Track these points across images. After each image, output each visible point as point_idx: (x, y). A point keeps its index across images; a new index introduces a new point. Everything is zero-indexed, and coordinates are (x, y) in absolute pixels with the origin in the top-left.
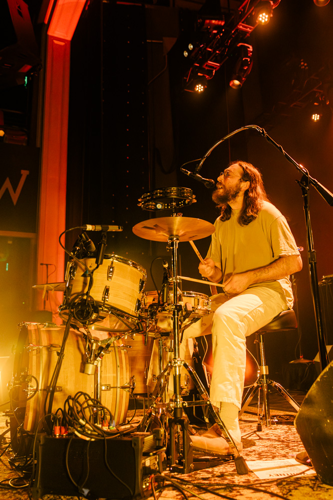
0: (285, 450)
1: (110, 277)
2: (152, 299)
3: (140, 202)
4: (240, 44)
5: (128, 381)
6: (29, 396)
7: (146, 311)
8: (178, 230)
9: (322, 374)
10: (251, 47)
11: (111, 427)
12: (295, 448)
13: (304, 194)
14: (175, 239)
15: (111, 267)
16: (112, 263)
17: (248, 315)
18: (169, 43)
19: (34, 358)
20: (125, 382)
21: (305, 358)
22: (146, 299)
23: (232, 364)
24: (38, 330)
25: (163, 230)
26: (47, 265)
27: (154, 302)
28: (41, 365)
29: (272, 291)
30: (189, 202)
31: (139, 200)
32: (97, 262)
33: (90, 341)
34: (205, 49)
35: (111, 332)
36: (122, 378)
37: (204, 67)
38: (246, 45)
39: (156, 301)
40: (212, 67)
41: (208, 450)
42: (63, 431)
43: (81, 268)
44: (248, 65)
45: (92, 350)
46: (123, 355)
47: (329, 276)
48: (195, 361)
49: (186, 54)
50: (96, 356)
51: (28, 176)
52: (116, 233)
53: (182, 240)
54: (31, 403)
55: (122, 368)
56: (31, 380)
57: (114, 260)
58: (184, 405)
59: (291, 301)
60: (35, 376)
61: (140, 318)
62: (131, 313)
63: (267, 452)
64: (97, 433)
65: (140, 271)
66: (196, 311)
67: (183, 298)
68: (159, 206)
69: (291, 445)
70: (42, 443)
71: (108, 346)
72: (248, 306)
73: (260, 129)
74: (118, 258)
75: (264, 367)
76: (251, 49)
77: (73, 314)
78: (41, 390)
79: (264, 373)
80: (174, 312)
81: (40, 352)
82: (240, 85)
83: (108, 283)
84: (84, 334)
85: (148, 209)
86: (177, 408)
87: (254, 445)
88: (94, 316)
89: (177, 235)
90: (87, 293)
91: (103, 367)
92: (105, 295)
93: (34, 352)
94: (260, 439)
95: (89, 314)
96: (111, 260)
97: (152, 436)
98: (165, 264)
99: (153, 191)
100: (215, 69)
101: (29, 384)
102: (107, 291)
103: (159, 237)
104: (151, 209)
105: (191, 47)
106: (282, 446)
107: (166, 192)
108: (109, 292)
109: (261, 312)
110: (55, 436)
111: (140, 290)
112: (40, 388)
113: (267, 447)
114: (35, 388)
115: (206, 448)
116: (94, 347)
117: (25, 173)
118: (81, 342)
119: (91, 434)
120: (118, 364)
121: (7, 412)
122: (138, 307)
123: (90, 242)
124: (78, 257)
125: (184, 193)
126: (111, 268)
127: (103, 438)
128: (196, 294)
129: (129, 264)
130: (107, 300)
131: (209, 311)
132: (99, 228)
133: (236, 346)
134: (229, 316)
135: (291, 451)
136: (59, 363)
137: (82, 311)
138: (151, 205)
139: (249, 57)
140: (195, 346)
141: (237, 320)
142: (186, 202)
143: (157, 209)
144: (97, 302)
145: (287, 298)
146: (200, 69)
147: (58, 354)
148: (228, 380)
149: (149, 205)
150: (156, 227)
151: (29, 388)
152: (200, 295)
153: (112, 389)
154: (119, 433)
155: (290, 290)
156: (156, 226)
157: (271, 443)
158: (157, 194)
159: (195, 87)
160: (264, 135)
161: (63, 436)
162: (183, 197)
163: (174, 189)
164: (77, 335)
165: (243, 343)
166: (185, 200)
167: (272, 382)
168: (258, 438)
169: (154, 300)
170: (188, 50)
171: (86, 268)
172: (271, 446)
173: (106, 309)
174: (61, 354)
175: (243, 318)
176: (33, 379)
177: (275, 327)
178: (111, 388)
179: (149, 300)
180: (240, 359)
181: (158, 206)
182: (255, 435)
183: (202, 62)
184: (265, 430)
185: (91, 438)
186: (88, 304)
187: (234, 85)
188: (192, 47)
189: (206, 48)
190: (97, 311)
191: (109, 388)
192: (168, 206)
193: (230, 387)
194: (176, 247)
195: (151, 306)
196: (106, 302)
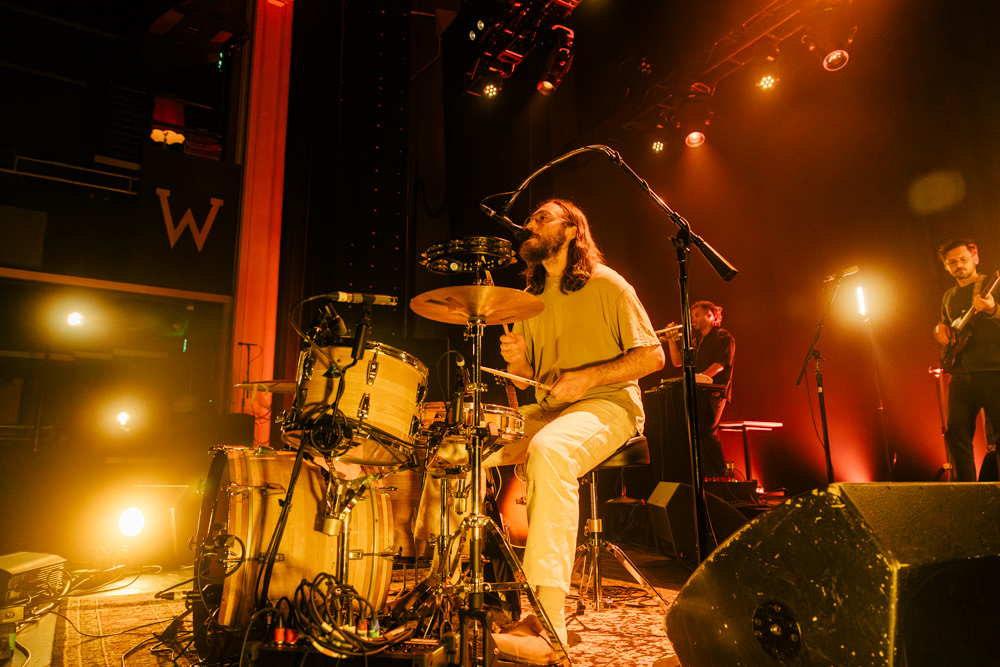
0: (630, 652)
1: (372, 379)
2: (434, 414)
3: (424, 259)
4: (556, 26)
5: (392, 544)
6: (228, 570)
7: (425, 434)
8: (484, 307)
9: (716, 551)
10: (572, 32)
11: (372, 631)
12: (644, 648)
13: (680, 259)
14: (479, 321)
15: (374, 361)
16: (375, 356)
17: (582, 447)
18: (445, 18)
19: (239, 506)
20: (386, 546)
21: (628, 495)
22: (423, 415)
23: (558, 526)
24: (244, 459)
25: (460, 306)
26: (248, 345)
27: (437, 420)
28: (250, 518)
29: (616, 407)
30: (504, 263)
31: (423, 255)
32: (353, 355)
33: (333, 482)
34: (502, 30)
35: (365, 465)
36: (382, 540)
37: (499, 57)
38: (565, 28)
39: (443, 420)
40: (511, 59)
41: (520, 658)
42: (291, 636)
43: (322, 361)
44: (567, 60)
45: (336, 495)
46: (384, 503)
47: (670, 380)
48: (488, 509)
49: (473, 36)
50: (343, 506)
51: (221, 207)
52: (387, 307)
53: (490, 322)
54: (232, 583)
55: (382, 523)
56: (232, 544)
57: (377, 351)
58: (486, 588)
59: (640, 422)
60: (239, 537)
61: (417, 445)
62: (402, 438)
63: (604, 656)
64: (351, 646)
65: (420, 370)
66: (503, 436)
67: (485, 415)
68: (454, 267)
69: (636, 642)
70: (253, 658)
71: (363, 488)
72: (582, 432)
73: (611, 152)
74: (385, 348)
75: (596, 521)
76: (572, 35)
77: (309, 438)
78: (249, 560)
79: (596, 530)
80: (474, 439)
81: (248, 497)
82: (552, 89)
83: (368, 389)
84: (323, 469)
85: (437, 270)
86: (475, 593)
87: (580, 642)
88: (344, 441)
89: (483, 316)
90: (334, 406)
91: (352, 523)
92: (363, 408)
93: (239, 498)
94: (586, 629)
95: (335, 440)
96: (374, 351)
97: (442, 648)
98: (460, 361)
99: (448, 241)
100: (516, 62)
101: (230, 550)
102: (366, 401)
103: (453, 317)
104: (442, 271)
105: (481, 25)
106: (623, 643)
107: (470, 244)
108: (370, 402)
109: (601, 442)
110: (276, 644)
111: (418, 401)
112: (247, 556)
113: (600, 645)
114: (240, 555)
115: (518, 654)
116: (340, 492)
117: (216, 203)
118: (316, 481)
119: (341, 648)
120: (377, 517)
121: (190, 593)
122: (415, 429)
123: (337, 321)
124: (319, 343)
125: (498, 247)
126: (374, 364)
127: (361, 654)
128: (504, 409)
129: (401, 359)
130: (366, 416)
131: (521, 435)
132: (359, 298)
133: (564, 497)
134: (555, 449)
135: (639, 654)
136: (283, 519)
137: (324, 434)
138: (442, 265)
139: (568, 47)
140: (489, 485)
141: (566, 456)
142: (500, 262)
143: (450, 270)
144: (351, 420)
145: (637, 418)
146: (494, 62)
147: (281, 503)
148: (553, 552)
149: (438, 264)
150: (450, 302)
151: (229, 557)
152: (510, 411)
153: (365, 558)
154: (387, 644)
155: (639, 404)
156: (449, 299)
157: (604, 638)
158: (454, 246)
159: (484, 87)
160: (618, 162)
161: (289, 645)
162: (497, 253)
163: (483, 239)
164: (310, 469)
165: (574, 491)
166: (498, 259)
167: (607, 545)
168: (582, 628)
169: (437, 416)
170: (476, 31)
171: (332, 362)
172: (606, 643)
173: (363, 432)
174: (285, 504)
175: (576, 453)
176: (236, 543)
177: (618, 462)
178: (364, 555)
179: (429, 417)
180: (570, 518)
181: (452, 265)
182: (575, 622)
183: (497, 50)
184: (590, 614)
185: (342, 654)
186: (335, 423)
187: (543, 88)
188: (483, 25)
189: (505, 28)
190: (349, 435)
191: (360, 555)
192: (468, 267)
193: (554, 562)
194: (480, 335)
195: (433, 427)
196: (364, 421)
